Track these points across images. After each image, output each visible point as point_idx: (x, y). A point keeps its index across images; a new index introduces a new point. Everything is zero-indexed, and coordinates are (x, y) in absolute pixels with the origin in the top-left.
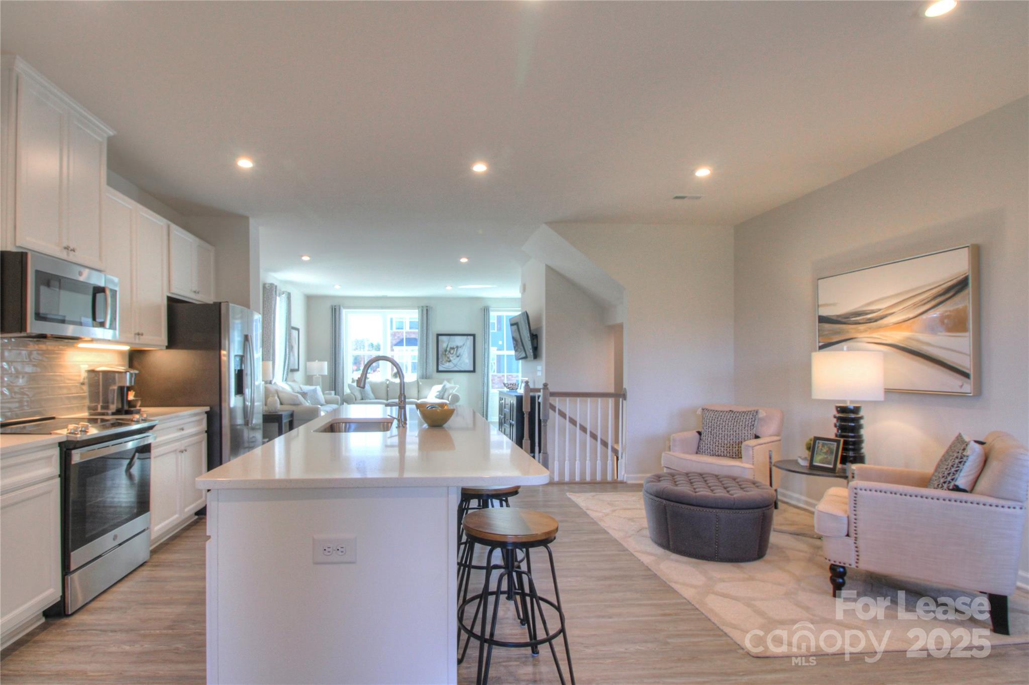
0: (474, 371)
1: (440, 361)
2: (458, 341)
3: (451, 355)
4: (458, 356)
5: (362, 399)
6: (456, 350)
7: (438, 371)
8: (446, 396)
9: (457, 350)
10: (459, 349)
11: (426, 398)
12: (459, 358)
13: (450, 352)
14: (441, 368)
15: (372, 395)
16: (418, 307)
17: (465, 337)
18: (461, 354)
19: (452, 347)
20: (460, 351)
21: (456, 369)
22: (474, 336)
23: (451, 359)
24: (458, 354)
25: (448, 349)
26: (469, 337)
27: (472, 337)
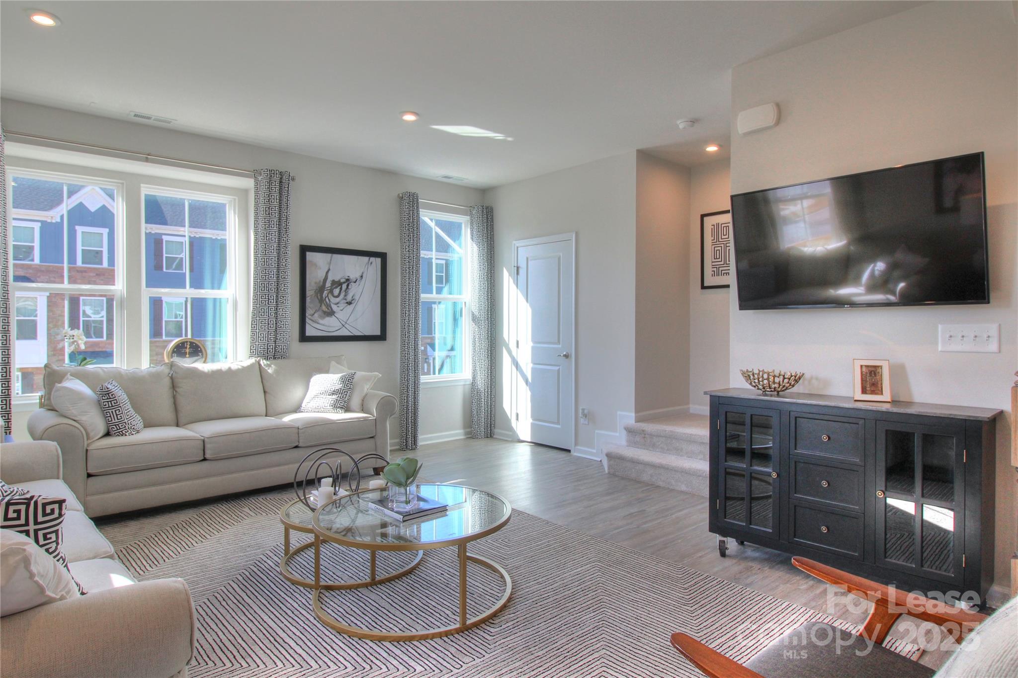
0: (382, 337)
1: (309, 312)
2: (350, 267)
3: (333, 300)
4: (350, 303)
5: (108, 434)
6: (344, 286)
7: (304, 338)
8: (355, 402)
9: (348, 286)
10: (352, 285)
11: (297, 409)
12: (352, 306)
13: (331, 291)
14: (310, 332)
15: (138, 421)
16: (255, 174)
17: (366, 259)
18: (357, 297)
19: (337, 279)
20: (354, 290)
21: (344, 332)
22: (383, 256)
23: (334, 307)
24: (349, 298)
25: (328, 284)
26: (372, 259)
27: (379, 260)
